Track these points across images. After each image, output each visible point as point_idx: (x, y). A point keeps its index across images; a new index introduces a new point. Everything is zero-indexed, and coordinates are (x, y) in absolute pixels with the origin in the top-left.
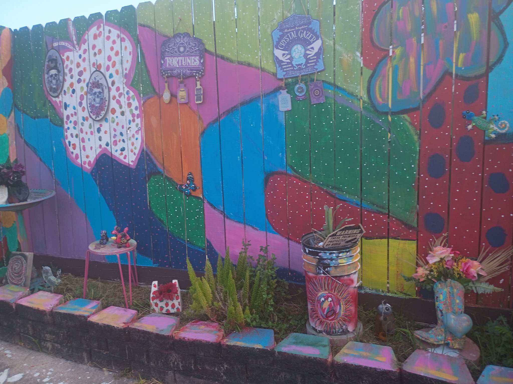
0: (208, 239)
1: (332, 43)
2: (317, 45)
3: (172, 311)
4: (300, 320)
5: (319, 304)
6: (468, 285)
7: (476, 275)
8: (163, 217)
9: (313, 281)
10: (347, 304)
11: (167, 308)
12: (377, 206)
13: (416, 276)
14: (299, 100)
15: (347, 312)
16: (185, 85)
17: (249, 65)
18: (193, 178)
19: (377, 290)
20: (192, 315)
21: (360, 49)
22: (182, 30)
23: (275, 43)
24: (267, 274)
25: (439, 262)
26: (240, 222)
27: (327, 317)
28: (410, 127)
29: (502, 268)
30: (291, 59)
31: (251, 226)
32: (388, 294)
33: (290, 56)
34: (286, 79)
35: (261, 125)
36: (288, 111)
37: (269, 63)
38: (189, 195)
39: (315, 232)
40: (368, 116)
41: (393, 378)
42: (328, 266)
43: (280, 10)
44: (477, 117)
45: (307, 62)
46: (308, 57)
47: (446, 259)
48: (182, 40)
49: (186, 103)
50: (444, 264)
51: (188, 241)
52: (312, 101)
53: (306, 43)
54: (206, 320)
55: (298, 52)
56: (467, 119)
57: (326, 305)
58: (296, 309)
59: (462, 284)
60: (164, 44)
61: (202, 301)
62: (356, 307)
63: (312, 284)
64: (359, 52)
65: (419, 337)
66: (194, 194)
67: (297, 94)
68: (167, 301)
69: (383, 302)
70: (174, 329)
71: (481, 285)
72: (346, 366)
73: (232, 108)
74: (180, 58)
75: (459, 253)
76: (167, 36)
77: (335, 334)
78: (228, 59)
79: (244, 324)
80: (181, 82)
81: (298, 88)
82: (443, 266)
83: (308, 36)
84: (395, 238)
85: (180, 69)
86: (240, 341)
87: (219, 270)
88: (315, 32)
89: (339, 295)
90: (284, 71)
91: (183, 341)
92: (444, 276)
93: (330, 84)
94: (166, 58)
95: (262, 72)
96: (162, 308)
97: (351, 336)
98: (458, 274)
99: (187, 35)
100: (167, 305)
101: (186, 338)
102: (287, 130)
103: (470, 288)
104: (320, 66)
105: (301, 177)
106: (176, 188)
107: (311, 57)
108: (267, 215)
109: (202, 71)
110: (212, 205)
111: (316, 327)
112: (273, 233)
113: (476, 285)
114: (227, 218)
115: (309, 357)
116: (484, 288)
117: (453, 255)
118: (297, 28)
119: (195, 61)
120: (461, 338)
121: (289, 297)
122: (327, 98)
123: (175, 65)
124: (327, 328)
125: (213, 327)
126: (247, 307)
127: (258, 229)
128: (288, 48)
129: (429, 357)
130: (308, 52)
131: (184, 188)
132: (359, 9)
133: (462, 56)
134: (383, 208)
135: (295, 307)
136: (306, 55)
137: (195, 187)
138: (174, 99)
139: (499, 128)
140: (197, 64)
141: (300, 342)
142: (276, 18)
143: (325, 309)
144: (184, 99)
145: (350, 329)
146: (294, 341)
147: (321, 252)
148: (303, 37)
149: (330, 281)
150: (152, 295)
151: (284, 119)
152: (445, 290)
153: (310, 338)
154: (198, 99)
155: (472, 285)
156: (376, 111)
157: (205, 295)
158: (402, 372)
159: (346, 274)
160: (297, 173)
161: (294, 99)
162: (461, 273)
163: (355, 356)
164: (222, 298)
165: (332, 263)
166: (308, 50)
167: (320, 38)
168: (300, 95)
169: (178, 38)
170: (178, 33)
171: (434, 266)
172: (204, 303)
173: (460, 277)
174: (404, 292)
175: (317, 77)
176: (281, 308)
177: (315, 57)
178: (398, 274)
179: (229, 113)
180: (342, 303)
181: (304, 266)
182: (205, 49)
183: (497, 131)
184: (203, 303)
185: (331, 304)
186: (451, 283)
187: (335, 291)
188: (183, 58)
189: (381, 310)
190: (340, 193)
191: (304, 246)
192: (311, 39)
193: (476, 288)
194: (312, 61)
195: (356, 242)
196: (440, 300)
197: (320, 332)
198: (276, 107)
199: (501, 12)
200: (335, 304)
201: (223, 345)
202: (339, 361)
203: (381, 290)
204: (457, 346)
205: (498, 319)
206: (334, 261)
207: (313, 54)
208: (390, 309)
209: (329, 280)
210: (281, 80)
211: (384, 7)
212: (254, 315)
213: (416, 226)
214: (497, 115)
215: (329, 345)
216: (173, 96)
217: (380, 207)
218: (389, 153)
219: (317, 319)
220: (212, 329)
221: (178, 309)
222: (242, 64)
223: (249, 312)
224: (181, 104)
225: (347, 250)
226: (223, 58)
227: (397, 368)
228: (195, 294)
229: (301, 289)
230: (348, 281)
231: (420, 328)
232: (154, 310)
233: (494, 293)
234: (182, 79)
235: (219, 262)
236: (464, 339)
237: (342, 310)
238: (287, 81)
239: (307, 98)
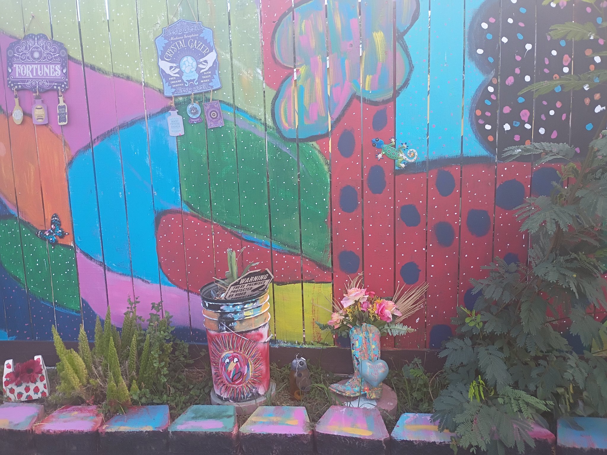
0: (83, 298)
1: (228, 56)
2: (211, 58)
3: (35, 397)
4: (204, 388)
5: (223, 367)
6: (384, 327)
7: (391, 316)
8: (20, 275)
9: (215, 339)
10: (256, 363)
11: (28, 394)
12: (289, 246)
13: (331, 323)
14: (193, 123)
15: (257, 372)
16: (43, 101)
17: (128, 78)
18: (58, 221)
19: (293, 343)
20: (60, 400)
21: (261, 65)
22: (35, 30)
23: (160, 53)
24: (158, 337)
25: (353, 305)
26: (125, 275)
27: (233, 381)
28: (320, 156)
29: (417, 306)
30: (181, 73)
31: (140, 278)
32: (304, 346)
33: (179, 69)
34: (176, 97)
35: (147, 153)
36: (180, 136)
37: (154, 77)
38: (55, 244)
39: (217, 282)
40: (274, 144)
41: (305, 442)
42: (232, 320)
43: (164, 13)
44: (386, 145)
45: (200, 78)
46: (201, 72)
47: (362, 302)
48: (36, 43)
49: (45, 125)
50: (359, 307)
51: (55, 303)
52: (209, 124)
53: (198, 55)
54: (80, 403)
55: (189, 66)
56: (376, 146)
57: (231, 367)
58: (200, 375)
59: (377, 327)
60: (11, 47)
61: (73, 380)
62: (267, 366)
63: (215, 344)
64: (260, 69)
65: (335, 391)
66: (61, 241)
67: (191, 115)
68: (28, 385)
69: (297, 356)
70: (34, 421)
71: (396, 327)
72: (253, 436)
73: (108, 132)
74: (34, 66)
75: (374, 293)
76: (16, 38)
77: (244, 400)
78: (99, 70)
79: (130, 402)
80: (38, 98)
81: (192, 109)
82: (358, 309)
83: (200, 47)
84: (310, 282)
85: (34, 80)
86: (124, 425)
87: (97, 338)
88: (208, 42)
89: (246, 353)
90: (172, 88)
91: (48, 435)
92: (359, 320)
93: (228, 104)
94: (14, 66)
95: (145, 88)
96: (20, 395)
97: (262, 399)
98: (373, 316)
99: (43, 37)
100: (27, 389)
101: (51, 431)
102: (180, 159)
103: (385, 331)
104: (216, 84)
105: (200, 216)
106: (37, 235)
107: (205, 72)
108: (160, 263)
109: (65, 83)
110: (87, 255)
111: (221, 394)
112: (169, 285)
113: (391, 328)
114: (109, 270)
115: (211, 433)
116: (398, 329)
117: (368, 296)
118: (185, 37)
119: (55, 70)
120: (377, 387)
121: (191, 361)
122: (225, 121)
123: (28, 75)
124: (234, 394)
125: (89, 411)
126: (134, 381)
127: (150, 281)
128: (176, 59)
129: (344, 413)
130: (201, 66)
131: (47, 234)
132: (258, 19)
133: (368, 78)
134: (295, 248)
135: (198, 372)
136: (198, 70)
137: (62, 232)
138: (28, 119)
139: (408, 157)
140: (58, 75)
141: (200, 416)
142: (159, 23)
143: (231, 371)
144: (43, 119)
145: (261, 391)
146: (193, 415)
147: (223, 305)
148: (194, 48)
149: (235, 339)
150: (4, 379)
151: (176, 146)
152: (361, 335)
153: (213, 409)
154: (62, 119)
155: (387, 327)
156: (283, 137)
157: (76, 372)
158: (314, 434)
159: (254, 328)
160: (195, 211)
161: (187, 122)
162: (377, 315)
163: (264, 423)
164: (102, 373)
165: (237, 317)
166: (201, 63)
167: (214, 50)
168: (194, 117)
169: (31, 41)
170: (30, 34)
171: (348, 310)
172: (76, 382)
173: (375, 320)
174: (321, 342)
175: (212, 96)
176: (179, 376)
177: (210, 72)
178: (314, 322)
179: (105, 138)
180: (250, 362)
181: (204, 323)
182: (69, 56)
183: (407, 160)
184: (74, 382)
185: (237, 365)
186: (366, 328)
187: (241, 349)
188: (39, 66)
189: (295, 365)
190: (247, 233)
191: (204, 299)
192: (203, 50)
193: (391, 330)
194: (207, 77)
195: (264, 290)
196: (356, 347)
197: (227, 400)
198: (166, 131)
199: (406, 32)
200: (242, 365)
201: (101, 433)
202: (244, 432)
203: (296, 342)
204: (374, 396)
205: (413, 362)
206: (238, 314)
207: (207, 69)
208: (305, 363)
209: (233, 337)
210: (170, 98)
211: (285, 19)
212: (143, 390)
213: (331, 267)
214: (406, 144)
215: (234, 415)
216: (27, 115)
217: (292, 247)
218: (299, 185)
219: (222, 385)
220: (88, 414)
221: (43, 393)
222: (119, 76)
223: (137, 387)
224: (37, 125)
225: (254, 300)
226: (93, 68)
227: (309, 431)
228: (64, 372)
229: (204, 350)
230: (256, 336)
231: (337, 380)
232: (9, 399)
233: (408, 334)
234: (37, 94)
235: (97, 327)
236: (381, 387)
237: (251, 371)
238: (177, 100)
239: (201, 121)
